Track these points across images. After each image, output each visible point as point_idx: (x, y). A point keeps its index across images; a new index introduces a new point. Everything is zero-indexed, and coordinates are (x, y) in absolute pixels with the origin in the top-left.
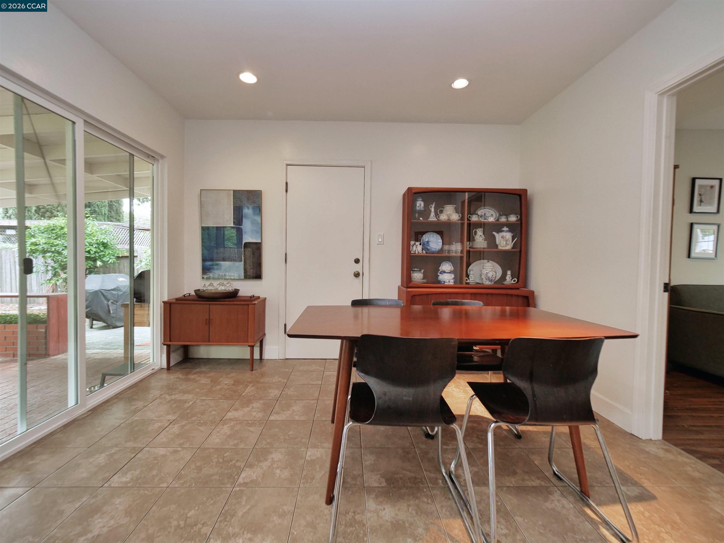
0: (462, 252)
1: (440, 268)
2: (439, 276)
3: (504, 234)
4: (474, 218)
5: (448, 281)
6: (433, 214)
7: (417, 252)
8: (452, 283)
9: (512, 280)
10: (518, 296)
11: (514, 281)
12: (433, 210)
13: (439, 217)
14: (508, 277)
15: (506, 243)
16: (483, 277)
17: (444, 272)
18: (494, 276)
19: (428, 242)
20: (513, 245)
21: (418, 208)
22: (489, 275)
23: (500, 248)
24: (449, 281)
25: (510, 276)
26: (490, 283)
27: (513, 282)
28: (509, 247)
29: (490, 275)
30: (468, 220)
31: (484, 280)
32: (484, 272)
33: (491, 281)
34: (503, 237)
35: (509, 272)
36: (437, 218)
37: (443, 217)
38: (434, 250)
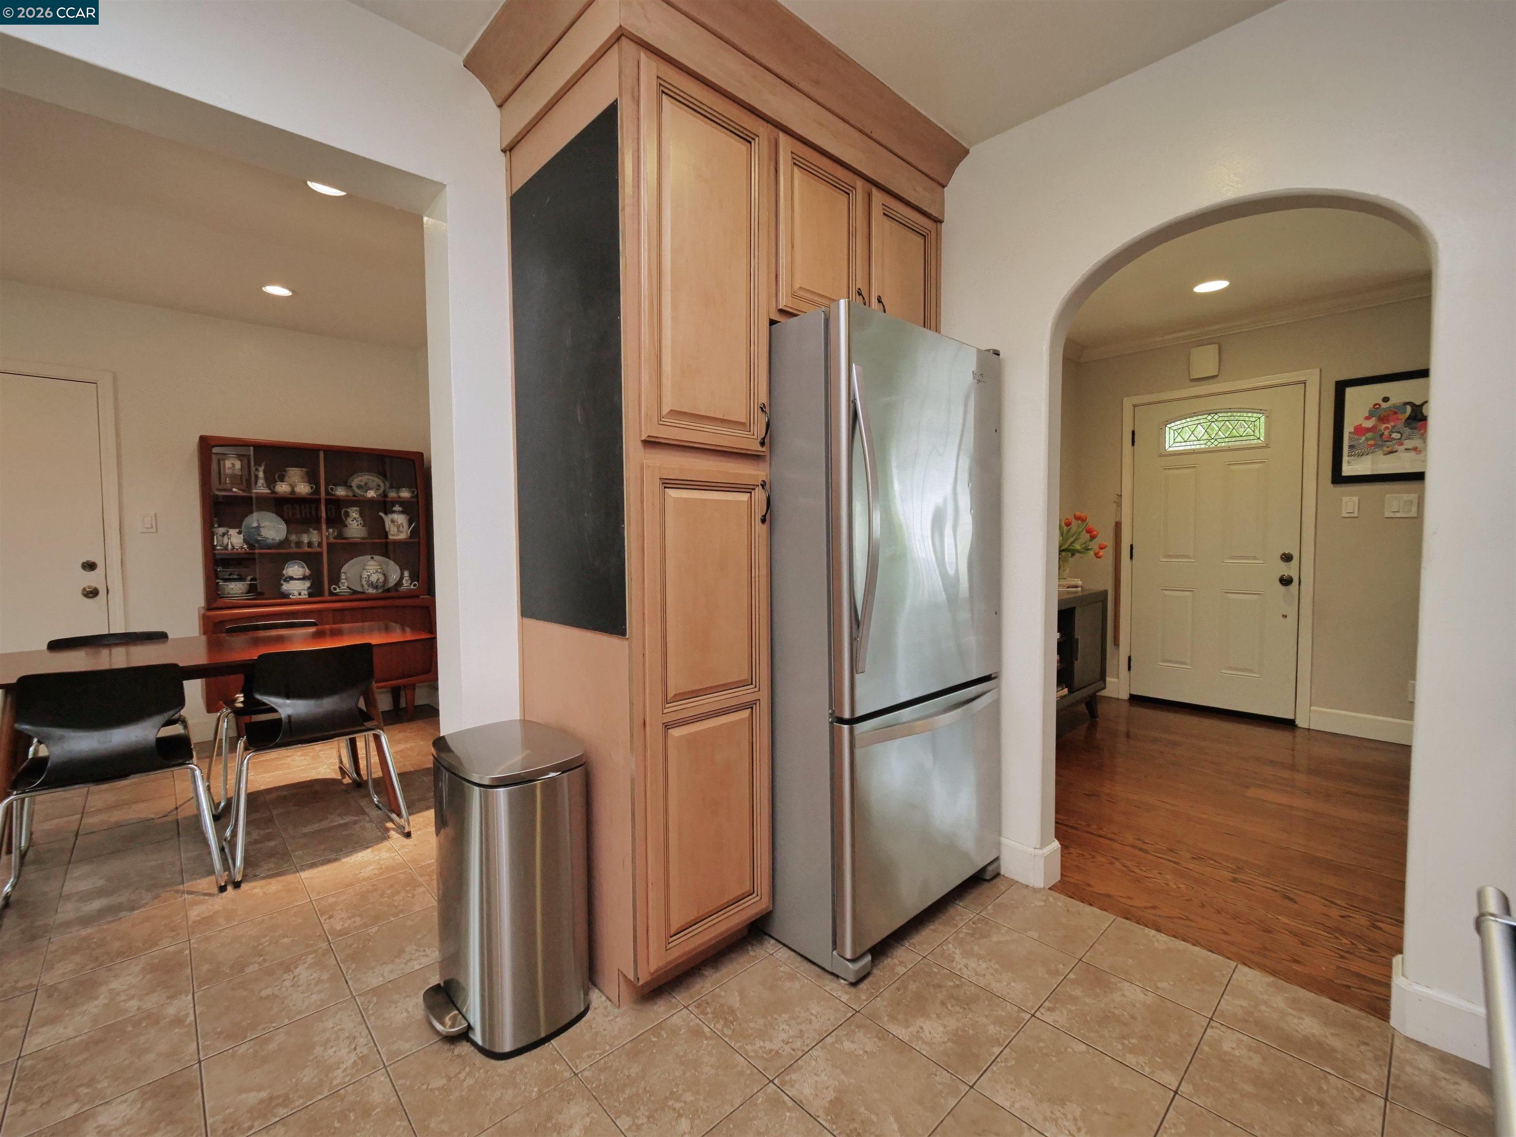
0: (320, 544)
1: (284, 572)
2: (282, 585)
3: (395, 516)
4: (341, 492)
5: (296, 593)
6: (261, 482)
7: (230, 546)
8: (304, 595)
9: (411, 584)
10: (414, 607)
11: (415, 585)
12: (261, 474)
13: (274, 487)
14: (406, 582)
15: (399, 531)
16: (364, 582)
17: (292, 578)
18: (381, 580)
19: (258, 527)
20: (411, 532)
21: (228, 471)
22: (371, 579)
23: (390, 537)
24: (300, 594)
25: (407, 578)
26: (375, 591)
27: (412, 587)
28: (403, 536)
29: (374, 578)
30: (327, 493)
31: (366, 587)
32: (365, 575)
33: (376, 587)
34: (393, 521)
35: (406, 574)
36: (270, 489)
37: (282, 488)
38: (270, 541)
